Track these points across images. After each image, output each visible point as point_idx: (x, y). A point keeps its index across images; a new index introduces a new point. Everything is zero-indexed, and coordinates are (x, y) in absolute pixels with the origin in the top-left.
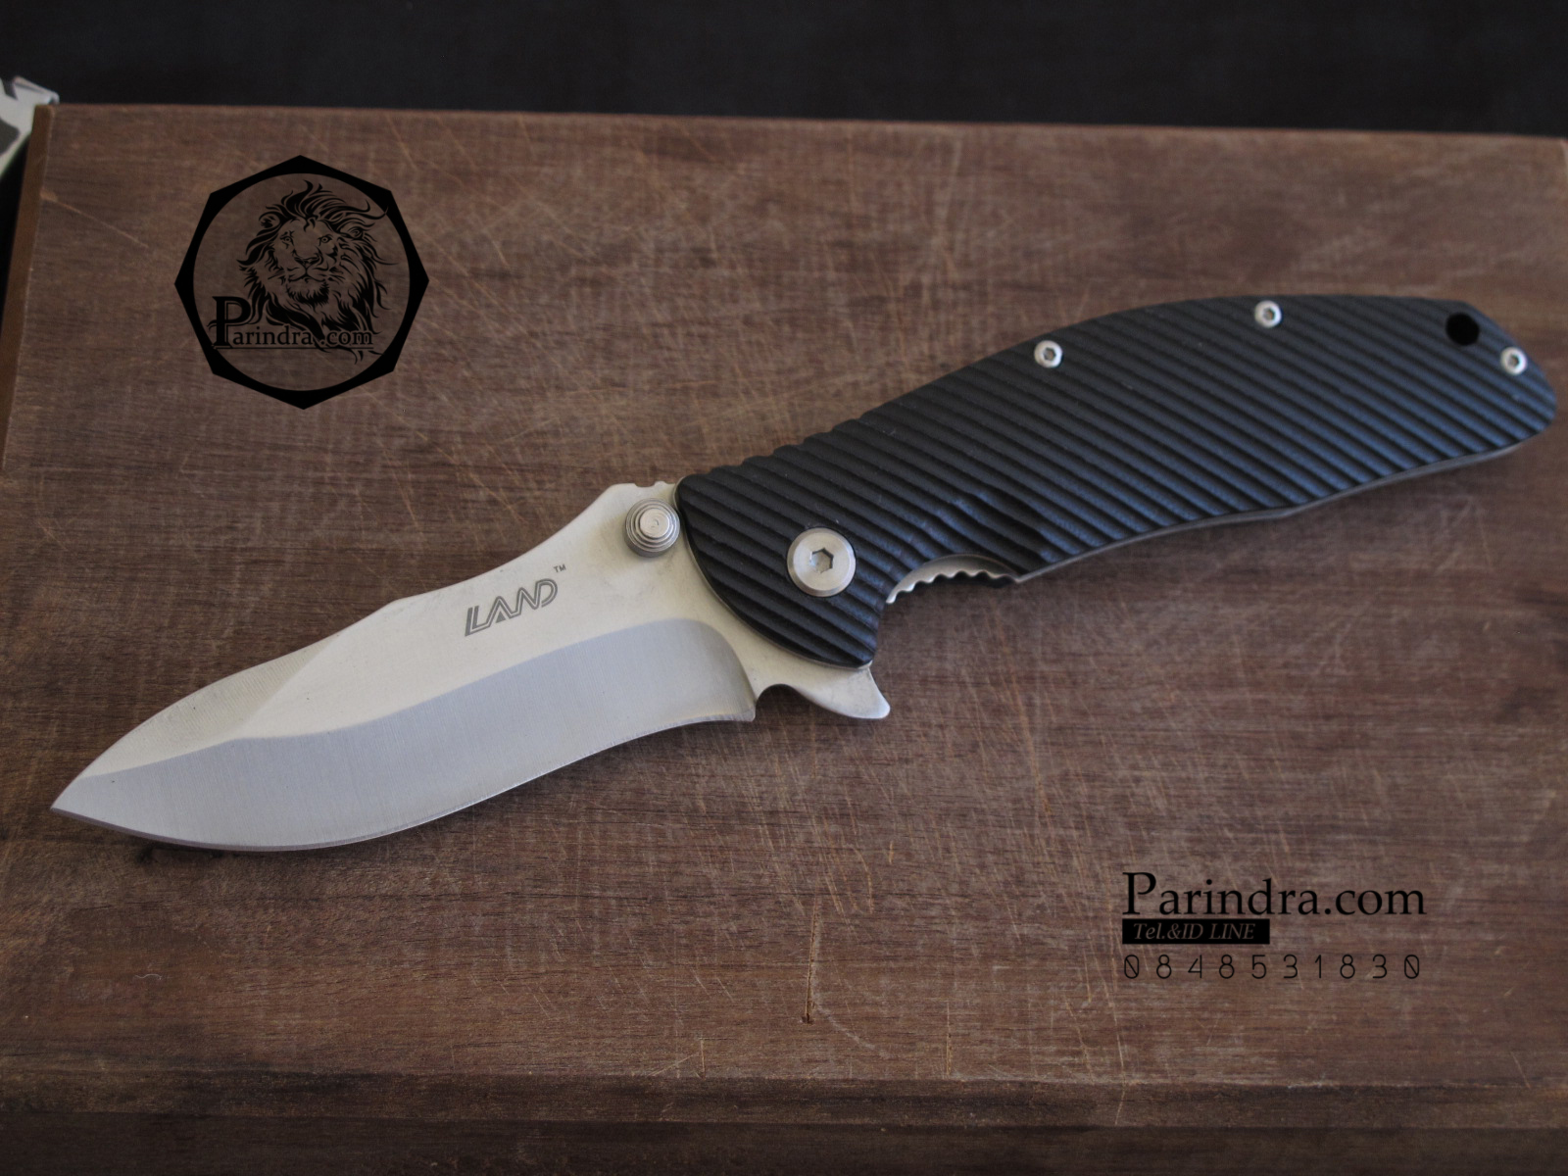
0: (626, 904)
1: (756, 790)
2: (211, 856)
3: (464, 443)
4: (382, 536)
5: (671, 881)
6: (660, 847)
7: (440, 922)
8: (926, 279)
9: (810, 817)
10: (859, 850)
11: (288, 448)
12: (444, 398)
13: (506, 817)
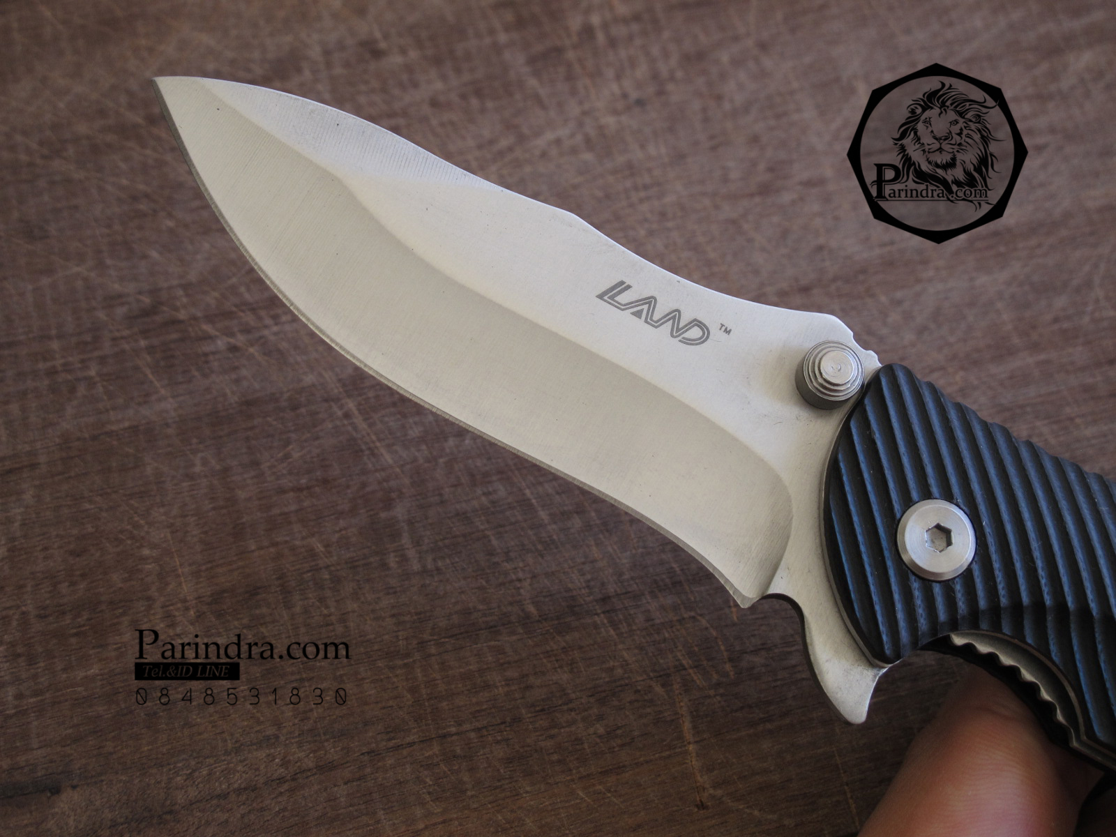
0: (486, 733)
1: (582, 580)
2: (49, 794)
3: (187, 295)
4: (131, 412)
5: (523, 698)
6: (502, 665)
7: (303, 803)
8: (595, 20)
9: (643, 594)
10: (701, 615)
11: (10, 345)
12: (154, 254)
13: (338, 673)
